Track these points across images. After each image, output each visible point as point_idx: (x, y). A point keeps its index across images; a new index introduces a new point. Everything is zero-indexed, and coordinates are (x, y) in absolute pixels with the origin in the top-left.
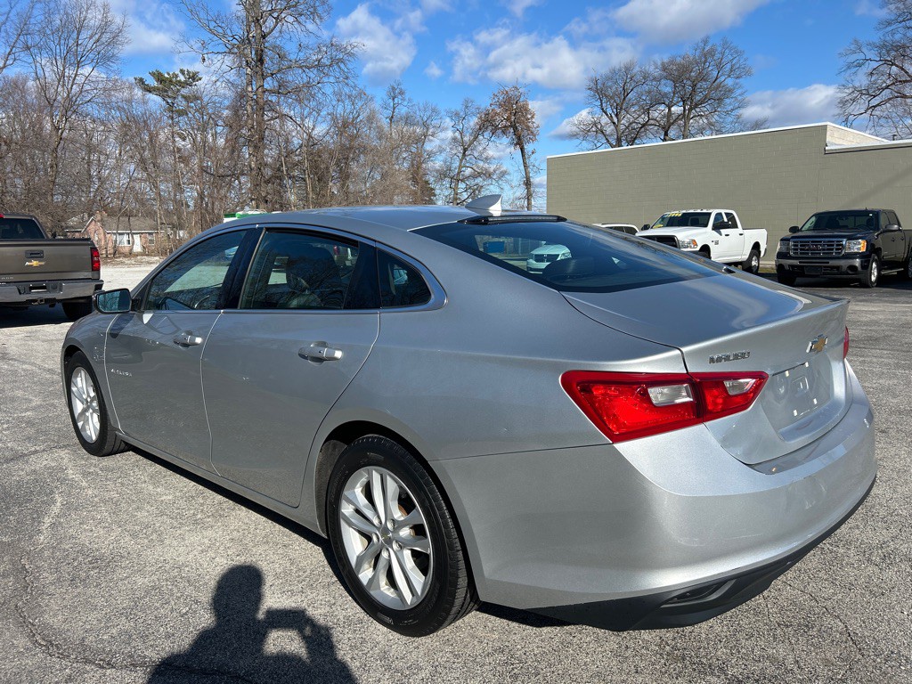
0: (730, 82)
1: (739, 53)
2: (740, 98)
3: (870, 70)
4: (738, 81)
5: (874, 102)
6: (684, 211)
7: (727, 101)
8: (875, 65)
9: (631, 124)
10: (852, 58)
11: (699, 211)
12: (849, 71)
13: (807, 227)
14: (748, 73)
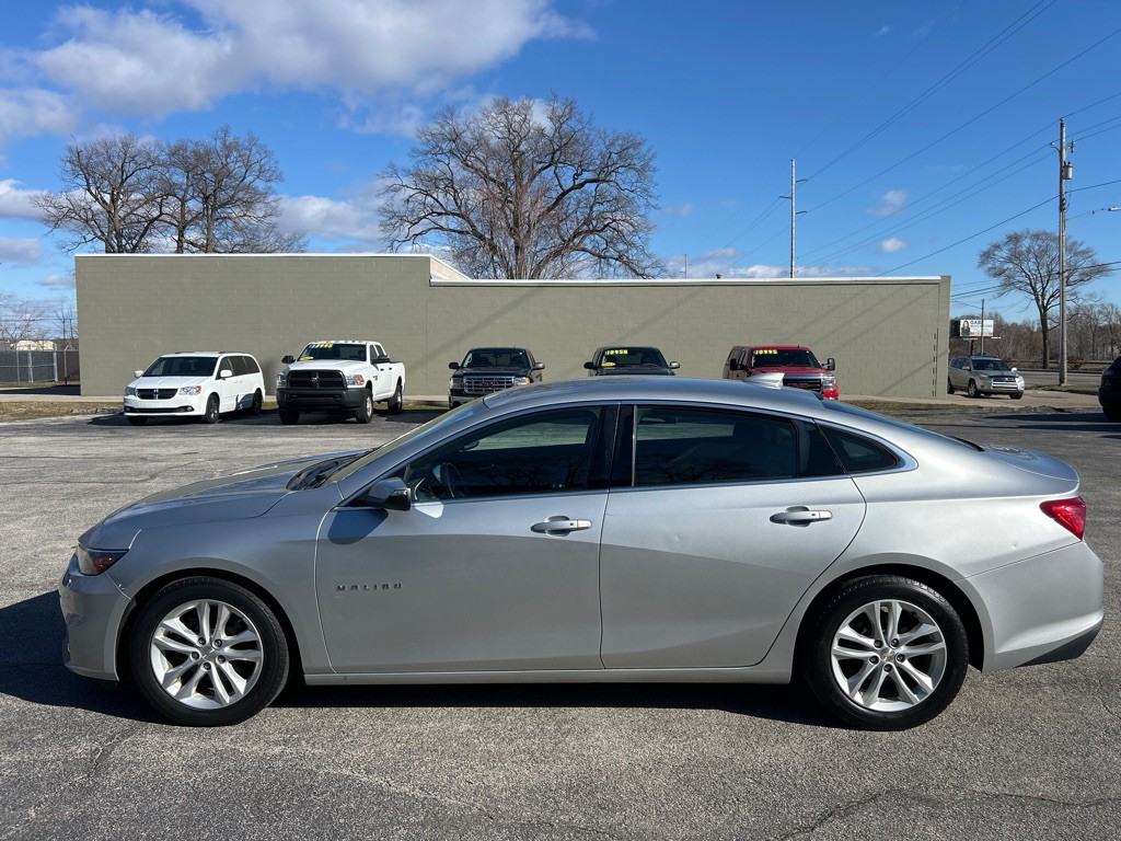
0: (260, 185)
1: (268, 154)
2: (273, 204)
3: (406, 196)
4: (268, 184)
5: (418, 229)
6: (334, 342)
7: (258, 205)
8: (412, 192)
9: (128, 214)
10: (389, 182)
11: (350, 342)
12: (387, 195)
13: (467, 362)
14: (280, 178)
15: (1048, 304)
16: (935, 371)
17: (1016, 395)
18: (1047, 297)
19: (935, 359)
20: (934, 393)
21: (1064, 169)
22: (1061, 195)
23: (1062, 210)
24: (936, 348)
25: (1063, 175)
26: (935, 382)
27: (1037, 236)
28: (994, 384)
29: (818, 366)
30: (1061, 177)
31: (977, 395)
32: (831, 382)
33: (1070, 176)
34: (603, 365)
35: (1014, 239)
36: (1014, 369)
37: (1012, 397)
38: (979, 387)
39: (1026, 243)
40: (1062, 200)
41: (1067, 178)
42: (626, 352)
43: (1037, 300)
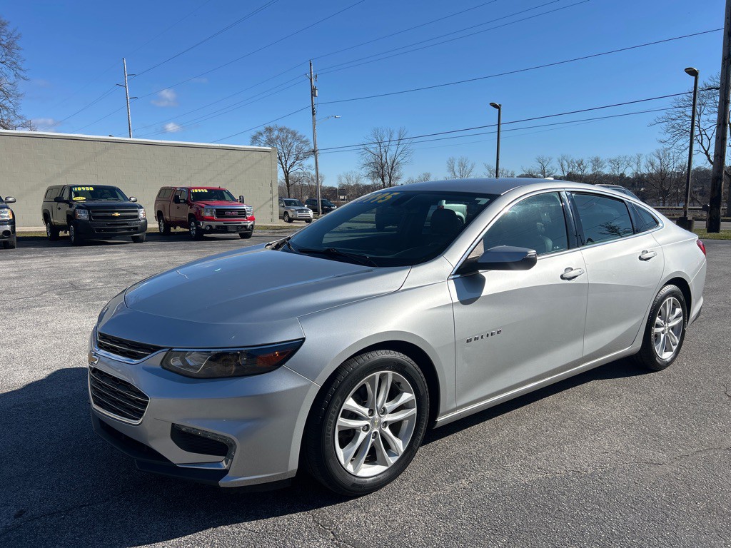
15: (289, 169)
16: (272, 206)
17: (308, 221)
18: (288, 166)
19: (271, 199)
20: (272, 220)
21: (313, 91)
22: (313, 105)
23: (313, 114)
24: (271, 192)
25: (313, 95)
26: (272, 213)
27: (281, 130)
28: (299, 214)
29: (234, 199)
30: (312, 95)
31: (290, 220)
32: (250, 211)
33: (317, 95)
34: (74, 199)
35: (269, 130)
36: (306, 206)
37: (307, 222)
38: (290, 216)
39: (276, 133)
40: (313, 109)
41: (315, 96)
42: (92, 189)
43: (283, 168)
